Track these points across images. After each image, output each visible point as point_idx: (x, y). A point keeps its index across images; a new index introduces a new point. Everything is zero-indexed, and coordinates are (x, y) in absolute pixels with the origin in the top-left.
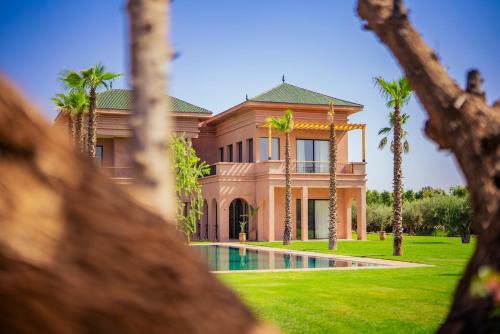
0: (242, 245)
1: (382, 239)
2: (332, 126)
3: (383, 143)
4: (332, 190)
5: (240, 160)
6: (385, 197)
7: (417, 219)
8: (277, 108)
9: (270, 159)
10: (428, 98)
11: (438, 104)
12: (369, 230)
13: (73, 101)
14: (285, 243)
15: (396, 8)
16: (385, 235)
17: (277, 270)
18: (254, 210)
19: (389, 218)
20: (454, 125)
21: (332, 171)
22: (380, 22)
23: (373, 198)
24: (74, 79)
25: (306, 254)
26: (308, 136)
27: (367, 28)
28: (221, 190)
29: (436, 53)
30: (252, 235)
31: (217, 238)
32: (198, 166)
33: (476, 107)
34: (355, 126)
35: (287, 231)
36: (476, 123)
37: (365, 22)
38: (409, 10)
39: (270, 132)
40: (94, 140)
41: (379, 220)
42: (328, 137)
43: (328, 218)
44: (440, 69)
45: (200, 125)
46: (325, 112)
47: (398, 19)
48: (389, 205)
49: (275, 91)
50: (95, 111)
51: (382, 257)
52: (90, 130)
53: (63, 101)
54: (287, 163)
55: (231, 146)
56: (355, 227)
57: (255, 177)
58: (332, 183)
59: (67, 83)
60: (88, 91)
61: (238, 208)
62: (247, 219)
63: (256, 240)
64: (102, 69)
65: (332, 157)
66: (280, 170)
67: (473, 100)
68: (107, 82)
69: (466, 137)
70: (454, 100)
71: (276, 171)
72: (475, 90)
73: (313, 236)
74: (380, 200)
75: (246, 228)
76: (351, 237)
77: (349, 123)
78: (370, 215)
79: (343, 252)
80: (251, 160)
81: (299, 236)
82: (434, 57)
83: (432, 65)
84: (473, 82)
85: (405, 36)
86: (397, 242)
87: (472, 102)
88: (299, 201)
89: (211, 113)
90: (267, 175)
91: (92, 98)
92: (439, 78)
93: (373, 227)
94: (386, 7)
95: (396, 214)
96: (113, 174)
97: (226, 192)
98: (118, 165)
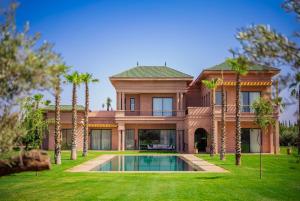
28: (189, 123)
73: (249, 151)
96: (139, 114)
97: (192, 125)
98: (142, 109)
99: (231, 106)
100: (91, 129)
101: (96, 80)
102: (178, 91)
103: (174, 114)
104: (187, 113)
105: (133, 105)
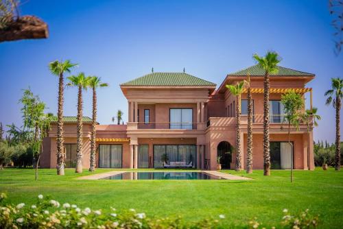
1: (325, 169)
2: (249, 90)
3: (329, 101)
9: (241, 114)
28: (211, 136)
76: (307, 168)
96: (154, 126)
97: (215, 137)
98: (158, 121)
99: (259, 116)
100: (99, 144)
101: (105, 85)
102: (198, 101)
103: (194, 127)
104: (208, 124)
105: (147, 117)
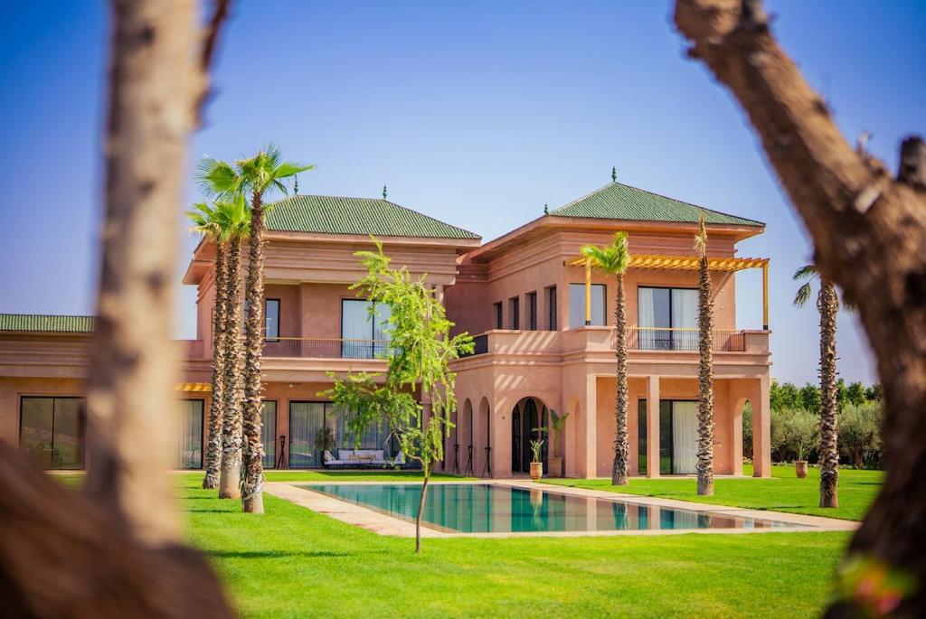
0: (536, 485)
1: (801, 475)
2: (703, 262)
3: (802, 294)
4: (704, 381)
5: (533, 326)
6: (808, 395)
7: (870, 438)
8: (599, 229)
9: (587, 323)
10: (805, 190)
11: (823, 203)
12: (776, 457)
13: (222, 216)
14: (616, 482)
15: (746, 11)
16: (806, 469)
17: (602, 533)
18: (559, 419)
19: (815, 435)
20: (852, 246)
21: (704, 346)
22: (714, 40)
23: (785, 399)
24: (223, 176)
25: (656, 504)
26: (660, 281)
27: (692, 54)
28: (497, 383)
29: (824, 99)
30: (555, 465)
31: (489, 471)
32: (451, 338)
33: (902, 209)
34: (747, 262)
35: (619, 459)
36: (898, 241)
37: (691, 44)
38: (773, 17)
39: (589, 274)
40: (259, 289)
41: (797, 440)
42: (696, 283)
43: (698, 436)
44: (832, 132)
45: (459, 260)
46: (691, 235)
47: (751, 32)
48: (815, 411)
49: (598, 196)
50: (262, 235)
51: (799, 510)
52: (252, 269)
53: (205, 217)
54: (620, 330)
55: (516, 300)
56: (748, 452)
57: (561, 358)
58: (704, 370)
59: (210, 183)
60: (249, 197)
61: (529, 415)
62: (545, 437)
63: (563, 476)
64: (274, 157)
65: (705, 321)
66: (608, 345)
67: (898, 196)
68: (284, 181)
69: (875, 270)
70: (857, 194)
71: (600, 346)
72: (915, 178)
73: (669, 468)
74: (800, 401)
75: (544, 453)
76: (742, 471)
77: (737, 256)
78: (779, 431)
79: (724, 501)
80: (553, 325)
81: (643, 469)
82: (821, 108)
83: (814, 123)
84: (911, 161)
85: (764, 66)
86: (828, 481)
87: (893, 199)
88: (643, 404)
89: (480, 238)
90: (583, 353)
91: (256, 212)
92: (827, 150)
93: (783, 454)
94: (727, 11)
95: (826, 428)
96: (295, 349)
97: (507, 386)
98: (308, 335)
104: (484, 347)
